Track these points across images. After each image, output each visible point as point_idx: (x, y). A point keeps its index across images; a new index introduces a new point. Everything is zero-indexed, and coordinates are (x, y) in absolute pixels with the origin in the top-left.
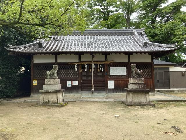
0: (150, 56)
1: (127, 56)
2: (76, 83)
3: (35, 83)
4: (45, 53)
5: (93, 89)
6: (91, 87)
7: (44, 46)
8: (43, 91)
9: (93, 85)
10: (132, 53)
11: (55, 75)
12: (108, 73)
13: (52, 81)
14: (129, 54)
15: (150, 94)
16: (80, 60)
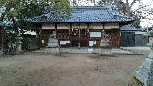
1: (102, 24)
2: (68, 42)
3: (43, 41)
4: (48, 23)
5: (79, 46)
6: (78, 45)
7: (48, 18)
8: (47, 46)
9: (79, 43)
11: (55, 37)
12: (90, 36)
13: (53, 41)
15: (113, 49)
16: (71, 27)
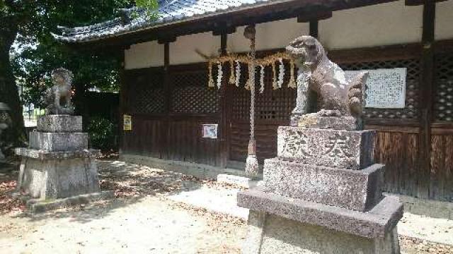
3: (127, 123)
16: (223, 52)
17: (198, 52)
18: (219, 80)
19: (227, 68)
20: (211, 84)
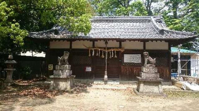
0: (167, 43)
1: (142, 43)
3: (50, 67)
4: (59, 40)
6: (104, 74)
7: (59, 33)
10: (148, 40)
12: (123, 60)
13: (62, 67)
14: (144, 41)
16: (94, 46)
17: (84, 45)
18: (93, 54)
19: (96, 51)
20: (90, 55)
